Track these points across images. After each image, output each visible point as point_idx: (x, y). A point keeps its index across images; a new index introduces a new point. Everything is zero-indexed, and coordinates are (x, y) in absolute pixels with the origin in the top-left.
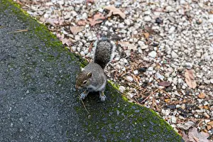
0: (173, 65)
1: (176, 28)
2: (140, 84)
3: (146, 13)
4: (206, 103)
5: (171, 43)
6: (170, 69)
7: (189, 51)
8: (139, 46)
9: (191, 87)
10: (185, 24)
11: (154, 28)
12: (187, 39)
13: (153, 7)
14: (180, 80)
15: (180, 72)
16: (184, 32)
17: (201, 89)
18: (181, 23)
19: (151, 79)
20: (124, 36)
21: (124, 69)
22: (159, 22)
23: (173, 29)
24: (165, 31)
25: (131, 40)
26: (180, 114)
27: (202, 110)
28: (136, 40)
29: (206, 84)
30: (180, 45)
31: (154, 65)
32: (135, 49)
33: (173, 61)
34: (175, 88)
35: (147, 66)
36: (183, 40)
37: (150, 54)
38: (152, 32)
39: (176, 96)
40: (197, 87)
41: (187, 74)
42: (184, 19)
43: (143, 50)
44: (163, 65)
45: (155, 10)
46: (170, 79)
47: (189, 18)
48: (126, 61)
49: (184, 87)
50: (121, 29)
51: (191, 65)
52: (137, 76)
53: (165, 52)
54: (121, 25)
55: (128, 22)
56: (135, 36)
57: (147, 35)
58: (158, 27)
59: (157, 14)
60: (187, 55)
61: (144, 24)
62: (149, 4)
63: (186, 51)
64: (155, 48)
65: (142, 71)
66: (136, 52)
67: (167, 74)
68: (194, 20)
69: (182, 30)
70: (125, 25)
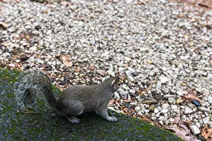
0: (51, 54)
1: (53, 31)
2: (22, 68)
3: (27, 24)
4: (82, 75)
5: (49, 41)
6: (49, 57)
7: (64, 43)
8: (20, 45)
9: (68, 66)
10: (60, 28)
11: (34, 32)
12: (63, 37)
13: (32, 20)
14: (58, 63)
15: (58, 58)
16: (60, 33)
17: (77, 66)
18: (56, 28)
19: (32, 64)
20: (7, 39)
21: (7, 60)
22: (37, 28)
23: (50, 31)
24: (43, 33)
25: (14, 41)
26: (60, 84)
27: (78, 79)
28: (18, 41)
29: (80, 63)
30: (56, 41)
31: (35, 55)
32: (17, 46)
33: (51, 51)
34: (54, 68)
35: (28, 56)
36: (59, 38)
37: (30, 48)
38: (32, 35)
39: (56, 73)
40: (73, 66)
41: (64, 58)
42: (59, 25)
43: (25, 46)
44: (43, 54)
45: (34, 22)
46: (49, 63)
47: (62, 24)
48: (8, 54)
49: (62, 67)
50: (4, 35)
51: (67, 52)
52: (19, 63)
53: (44, 46)
54: (5, 32)
55: (11, 30)
56: (17, 38)
57: (28, 37)
58: (37, 32)
59: (36, 24)
60: (63, 46)
61: (25, 30)
62: (29, 19)
63: (62, 44)
64: (36, 44)
65: (24, 60)
66: (18, 48)
67: (47, 60)
68: (67, 25)
69: (58, 32)
70: (8, 32)
